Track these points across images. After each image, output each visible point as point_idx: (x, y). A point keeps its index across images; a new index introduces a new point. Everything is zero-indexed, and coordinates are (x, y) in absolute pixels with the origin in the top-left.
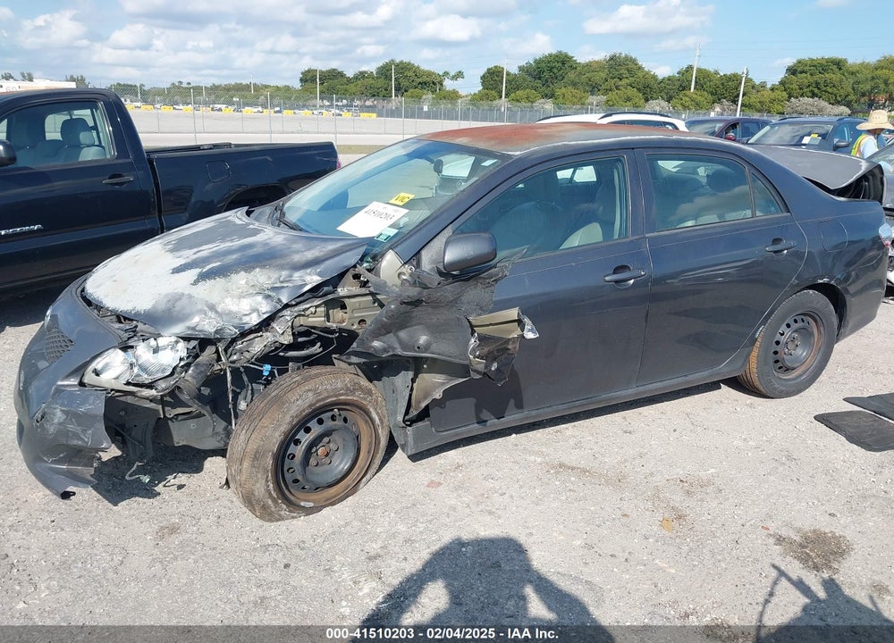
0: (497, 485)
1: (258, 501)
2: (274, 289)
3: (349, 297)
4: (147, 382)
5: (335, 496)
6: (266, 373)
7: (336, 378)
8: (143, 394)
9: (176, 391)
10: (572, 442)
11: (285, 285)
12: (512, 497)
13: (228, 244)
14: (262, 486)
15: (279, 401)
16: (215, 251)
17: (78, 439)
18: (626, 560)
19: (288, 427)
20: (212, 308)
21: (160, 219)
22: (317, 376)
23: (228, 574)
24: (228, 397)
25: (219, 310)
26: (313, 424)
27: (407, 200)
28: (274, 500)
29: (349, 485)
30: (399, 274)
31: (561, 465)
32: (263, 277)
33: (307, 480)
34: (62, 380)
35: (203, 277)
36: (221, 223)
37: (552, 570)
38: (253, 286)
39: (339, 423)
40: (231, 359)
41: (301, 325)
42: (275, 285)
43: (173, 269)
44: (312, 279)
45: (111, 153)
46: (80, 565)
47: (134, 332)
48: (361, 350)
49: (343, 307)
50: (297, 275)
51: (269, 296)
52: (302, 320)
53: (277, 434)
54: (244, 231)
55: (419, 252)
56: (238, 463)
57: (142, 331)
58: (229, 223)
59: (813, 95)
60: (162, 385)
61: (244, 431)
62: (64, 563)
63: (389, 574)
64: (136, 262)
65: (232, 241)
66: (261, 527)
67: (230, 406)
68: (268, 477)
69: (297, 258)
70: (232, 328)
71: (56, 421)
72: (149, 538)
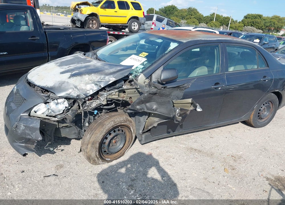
0: (171, 155)
1: (92, 159)
2: (98, 82)
3: (127, 89)
4: (54, 115)
5: (117, 156)
6: (95, 113)
7: (121, 117)
8: (52, 119)
9: (65, 119)
10: (194, 140)
11: (103, 81)
12: (177, 159)
13: (80, 65)
14: (94, 153)
15: (102, 124)
16: (76, 67)
17: (29, 136)
18: (218, 184)
19: (105, 133)
20: (76, 87)
21: (48, 53)
22: (114, 116)
23: (83, 184)
24: (82, 121)
25: (78, 88)
26: (112, 132)
27: (146, 55)
28: (98, 158)
29: (122, 153)
30: (144, 82)
31: (192, 149)
32: (95, 77)
33: (109, 151)
34: (22, 114)
35: (73, 76)
36: (76, 57)
37: (195, 187)
38: (91, 80)
39: (120, 132)
40: (84, 109)
41: (110, 98)
42: (99, 81)
43: (61, 72)
44: (112, 79)
45: (32, 28)
46: (29, 179)
47: (49, 97)
48: (132, 109)
49: (124, 92)
50: (107, 77)
51: (97, 84)
52: (110, 97)
53: (101, 136)
54: (85, 61)
55: (151, 75)
56: (86, 145)
57: (52, 97)
58: (78, 58)
59: (252, 26)
60: (59, 116)
61: (89, 134)
62: (23, 178)
63: (139, 186)
64: (46, 69)
65: (81, 64)
66: (92, 166)
67: (82, 124)
68: (96, 150)
69: (107, 71)
70: (83, 95)
71: (21, 129)
72: (53, 169)
